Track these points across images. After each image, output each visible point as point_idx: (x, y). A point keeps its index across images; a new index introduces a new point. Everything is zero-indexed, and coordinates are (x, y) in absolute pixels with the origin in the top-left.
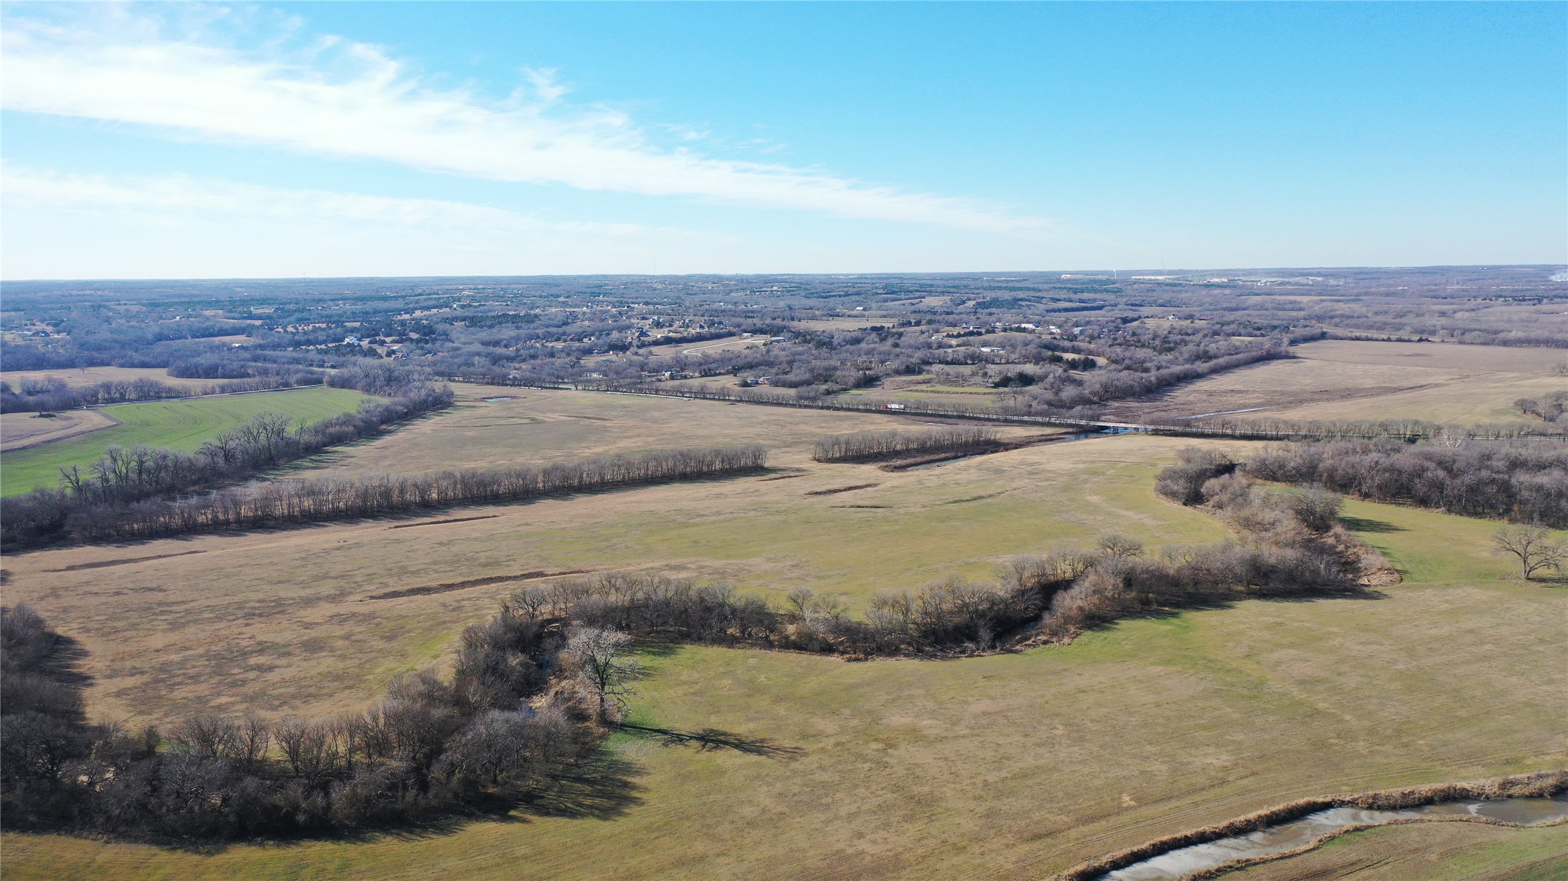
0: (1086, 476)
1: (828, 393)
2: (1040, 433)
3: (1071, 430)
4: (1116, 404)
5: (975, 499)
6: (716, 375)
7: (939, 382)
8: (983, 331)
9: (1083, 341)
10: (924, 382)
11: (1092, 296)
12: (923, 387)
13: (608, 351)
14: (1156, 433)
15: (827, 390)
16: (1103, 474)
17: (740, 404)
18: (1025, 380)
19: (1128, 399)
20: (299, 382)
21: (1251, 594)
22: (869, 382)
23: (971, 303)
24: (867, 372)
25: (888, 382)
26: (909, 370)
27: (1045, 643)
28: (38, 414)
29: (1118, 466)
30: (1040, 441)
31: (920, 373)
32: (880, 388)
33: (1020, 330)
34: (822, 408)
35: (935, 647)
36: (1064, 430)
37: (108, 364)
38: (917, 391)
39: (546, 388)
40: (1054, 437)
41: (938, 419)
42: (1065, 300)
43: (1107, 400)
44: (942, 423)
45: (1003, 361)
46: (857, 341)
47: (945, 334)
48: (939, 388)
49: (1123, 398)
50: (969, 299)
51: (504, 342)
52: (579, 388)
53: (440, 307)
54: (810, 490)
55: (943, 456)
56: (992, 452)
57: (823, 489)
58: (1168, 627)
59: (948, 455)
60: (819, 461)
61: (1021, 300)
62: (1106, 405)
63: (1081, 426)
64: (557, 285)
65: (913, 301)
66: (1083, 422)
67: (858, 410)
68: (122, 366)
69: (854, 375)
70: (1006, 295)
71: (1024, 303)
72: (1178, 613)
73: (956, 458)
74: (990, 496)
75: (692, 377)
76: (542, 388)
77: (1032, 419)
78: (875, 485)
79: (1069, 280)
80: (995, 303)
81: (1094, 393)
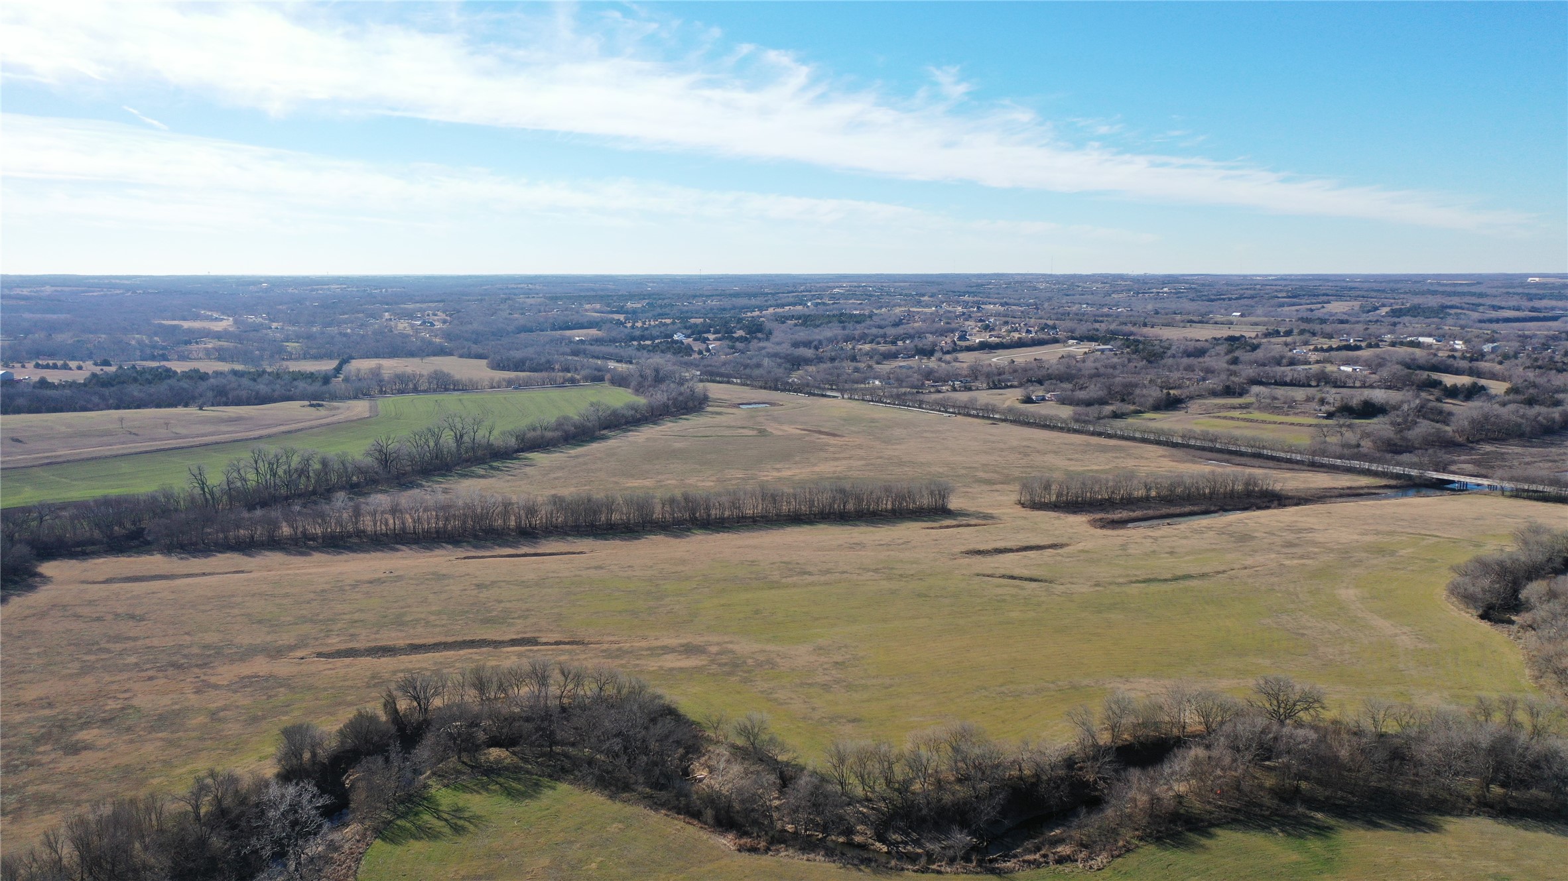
0: (1364, 555)
1: (1116, 416)
2: (1348, 484)
3: (1393, 482)
4: (1488, 448)
5: (1176, 579)
6: (1007, 387)
7: (1259, 409)
8: (1363, 344)
9: (1492, 361)
10: (1241, 407)
11: (1553, 303)
12: (1236, 414)
13: (913, 356)
14: (1517, 494)
15: (1114, 412)
16: (1393, 553)
17: (1004, 424)
18: (1369, 410)
19: (1511, 441)
20: (586, 379)
21: (1486, 805)
22: (1171, 404)
23: (1384, 311)
24: (1172, 392)
25: (1194, 406)
26: (1228, 392)
27: (1061, 860)
28: (307, 403)
29: (1425, 543)
30: (1341, 496)
31: (1241, 395)
32: (1182, 412)
33: (1412, 344)
34: (1093, 434)
35: (908, 835)
36: (1384, 482)
37: (451, 354)
38: (1225, 418)
39: (814, 395)
40: (1361, 491)
41: (1227, 457)
42: (1509, 308)
43: (1478, 442)
44: (1227, 461)
45: (1358, 384)
46: (1200, 352)
47: (1312, 347)
48: (1257, 415)
49: (1504, 440)
50: (1384, 305)
51: (815, 343)
52: (846, 396)
53: (794, 304)
54: (971, 547)
55: (1187, 509)
56: (1259, 508)
57: (990, 546)
58: (1295, 857)
59: (1195, 508)
60: (1023, 505)
61: (1452, 307)
62: (1472, 448)
63: (1410, 477)
64: (939, 284)
65: (1313, 307)
66: (1414, 472)
67: (1133, 439)
68: (461, 356)
69: (1155, 393)
70: (1433, 301)
71: (1453, 311)
72: (1330, 828)
73: (1206, 512)
74: (1203, 576)
75: (977, 389)
76: (810, 394)
77: (1347, 463)
78: (1062, 546)
79: (1536, 285)
80: (1415, 311)
81: (1461, 432)
